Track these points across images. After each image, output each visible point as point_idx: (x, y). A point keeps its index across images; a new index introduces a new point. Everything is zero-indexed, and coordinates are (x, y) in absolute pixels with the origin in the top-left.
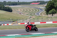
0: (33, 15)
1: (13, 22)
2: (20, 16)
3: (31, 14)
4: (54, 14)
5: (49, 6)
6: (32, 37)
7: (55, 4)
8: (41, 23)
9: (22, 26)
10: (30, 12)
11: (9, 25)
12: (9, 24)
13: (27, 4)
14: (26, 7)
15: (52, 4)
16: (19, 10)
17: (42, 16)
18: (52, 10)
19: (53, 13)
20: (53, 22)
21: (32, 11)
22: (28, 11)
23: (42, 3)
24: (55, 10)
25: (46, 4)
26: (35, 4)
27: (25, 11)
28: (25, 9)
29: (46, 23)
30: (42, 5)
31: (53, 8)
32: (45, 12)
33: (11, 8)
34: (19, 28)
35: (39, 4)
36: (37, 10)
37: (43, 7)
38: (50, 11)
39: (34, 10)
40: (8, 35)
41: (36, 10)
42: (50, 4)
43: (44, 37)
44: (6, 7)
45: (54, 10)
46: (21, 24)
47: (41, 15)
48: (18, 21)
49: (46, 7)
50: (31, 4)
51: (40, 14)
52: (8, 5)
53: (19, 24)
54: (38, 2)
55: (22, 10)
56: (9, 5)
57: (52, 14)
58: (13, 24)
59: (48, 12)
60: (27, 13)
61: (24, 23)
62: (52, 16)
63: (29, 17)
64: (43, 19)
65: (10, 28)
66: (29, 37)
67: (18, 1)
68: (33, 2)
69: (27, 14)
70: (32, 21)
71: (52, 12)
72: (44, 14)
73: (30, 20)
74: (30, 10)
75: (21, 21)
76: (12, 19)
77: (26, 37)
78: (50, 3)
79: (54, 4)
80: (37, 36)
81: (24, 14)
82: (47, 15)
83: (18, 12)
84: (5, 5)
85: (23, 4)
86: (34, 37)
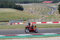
0: (45, 14)
1: (24, 21)
2: (32, 15)
3: (43, 13)
6: (44, 37)
8: (53, 23)
10: (42, 11)
11: (20, 25)
12: (20, 23)
13: (39, 2)
16: (31, 9)
17: (54, 16)
21: (44, 9)
22: (40, 10)
23: (55, 2)
25: (59, 3)
26: (47, 2)
27: (36, 10)
28: (37, 8)
29: (58, 22)
30: (55, 4)
32: (58, 11)
33: (22, 7)
35: (52, 3)
36: (50, 9)
37: (56, 6)
39: (47, 9)
40: (19, 35)
41: (48, 9)
43: (56, 37)
44: (16, 5)
46: (32, 23)
47: (54, 14)
48: (29, 20)
49: (59, 6)
50: (43, 3)
51: (52, 13)
52: (19, 3)
55: (34, 8)
56: (21, 3)
58: (24, 23)
61: (36, 23)
63: (41, 16)
65: (21, 28)
69: (39, 13)
70: (44, 20)
74: (42, 9)
76: (23, 18)
77: (37, 37)
80: (49, 37)
81: (36, 13)
83: (30, 11)
84: (16, 3)
85: (35, 2)
86: (46, 37)
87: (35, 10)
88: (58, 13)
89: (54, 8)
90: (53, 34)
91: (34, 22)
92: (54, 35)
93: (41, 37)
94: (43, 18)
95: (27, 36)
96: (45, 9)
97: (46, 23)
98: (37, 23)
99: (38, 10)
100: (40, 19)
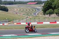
0: (30, 15)
1: (9, 21)
2: (16, 16)
5: (47, 6)
6: (28, 37)
7: (53, 4)
8: (37, 23)
9: (18, 26)
10: (26, 12)
11: (5, 25)
13: (23, 4)
14: (22, 7)
15: (49, 4)
16: (16, 10)
18: (49, 11)
19: (50, 13)
20: (50, 23)
21: (28, 10)
22: (24, 11)
23: (39, 3)
24: (52, 11)
25: (43, 4)
27: (21, 11)
28: (21, 9)
29: (42, 23)
30: (39, 5)
31: (50, 8)
32: (42, 12)
33: (7, 8)
34: (15, 28)
35: (36, 4)
36: (34, 10)
37: (40, 7)
38: (48, 11)
39: (31, 10)
40: (4, 36)
42: (47, 4)
44: (1, 7)
45: (51, 11)
46: (17, 24)
47: (38, 15)
48: (14, 21)
49: (43, 7)
51: (36, 14)
52: (4, 4)
54: (35, 1)
55: (19, 9)
56: (5, 4)
57: (49, 15)
58: (9, 24)
59: (46, 12)
60: (23, 13)
61: (20, 23)
62: (50, 16)
63: (25, 17)
64: (40, 19)
65: (6, 28)
68: (30, 2)
71: (50, 12)
72: (41, 14)
73: (27, 20)
74: (27, 10)
75: (17, 21)
76: (8, 19)
77: (22, 38)
79: (51, 4)
80: (33, 37)
81: (20, 14)
82: (45, 15)
83: (14, 12)
84: (1, 4)
85: (19, 4)
86: (31, 37)
87: (19, 11)
88: (43, 14)
90: (37, 34)
93: (26, 38)
94: (27, 18)
95: (11, 36)
98: (22, 23)
99: (23, 11)
100: (25, 20)
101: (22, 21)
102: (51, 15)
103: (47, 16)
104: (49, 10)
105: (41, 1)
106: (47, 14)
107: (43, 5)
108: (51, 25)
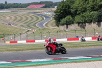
0: (33, 27)
2: (9, 29)
3: (28, 26)
4: (70, 24)
6: (31, 66)
7: (72, 7)
8: (46, 41)
9: (13, 46)
13: (21, 7)
14: (20, 12)
15: (66, 7)
17: (48, 29)
18: (65, 19)
19: (68, 24)
20: (68, 40)
21: (30, 19)
22: (23, 20)
23: (48, 5)
24: (71, 18)
25: (56, 7)
26: (35, 6)
27: (17, 20)
28: (18, 17)
30: (48, 9)
31: (67, 15)
32: (54, 20)
34: (8, 50)
35: (43, 7)
37: (50, 13)
38: (63, 19)
41: (38, 19)
42: (63, 7)
43: (52, 66)
45: (69, 18)
46: (11, 42)
47: (47, 26)
48: (6, 38)
49: (55, 12)
50: (29, 7)
51: (44, 25)
53: (8, 42)
54: (41, 3)
57: (66, 25)
59: (60, 21)
60: (21, 24)
61: (17, 42)
62: (67, 28)
63: (25, 30)
64: (50, 34)
66: (24, 66)
67: (6, 2)
68: (32, 3)
69: (22, 26)
70: (30, 37)
71: (67, 22)
72: (52, 25)
73: (27, 36)
74: (27, 18)
75: (11, 37)
77: (19, 67)
78: (62, 5)
79: (69, 8)
80: (39, 65)
81: (16, 25)
82: (58, 26)
83: (6, 21)
85: (14, 7)
86: (35, 66)
87: (14, 20)
88: (55, 24)
89: (47, 17)
90: (45, 60)
91: (13, 40)
92: (47, 61)
94: (28, 33)
96: (32, 19)
97: (34, 41)
98: (19, 42)
99: (20, 20)
100: (24, 36)
101: (19, 37)
102: (69, 26)
103: (62, 28)
104: (65, 17)
105: (52, 2)
106: (63, 25)
107: (55, 9)
108: (69, 43)
